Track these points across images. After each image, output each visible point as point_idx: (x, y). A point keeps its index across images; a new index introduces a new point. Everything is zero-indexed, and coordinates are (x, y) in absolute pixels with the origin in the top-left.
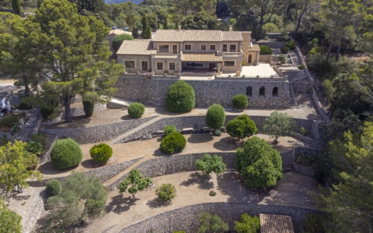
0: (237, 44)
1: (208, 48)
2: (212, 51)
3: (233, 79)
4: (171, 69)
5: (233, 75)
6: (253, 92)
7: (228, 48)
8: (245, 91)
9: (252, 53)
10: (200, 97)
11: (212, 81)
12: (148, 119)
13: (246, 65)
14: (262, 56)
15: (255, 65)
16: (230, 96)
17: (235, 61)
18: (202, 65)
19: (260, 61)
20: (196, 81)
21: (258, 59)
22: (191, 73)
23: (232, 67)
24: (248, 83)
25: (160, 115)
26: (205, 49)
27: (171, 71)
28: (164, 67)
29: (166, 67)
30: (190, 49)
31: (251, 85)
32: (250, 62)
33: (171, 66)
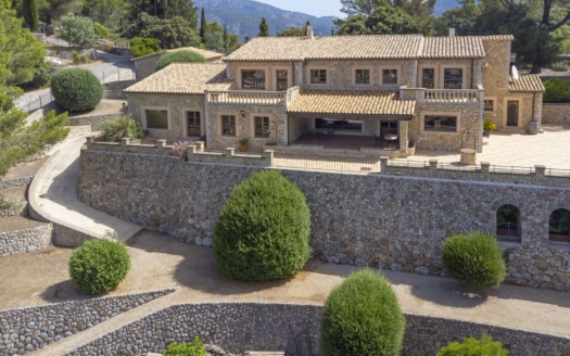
0: (465, 67)
1: (376, 78)
2: (388, 86)
3: (447, 173)
4: (258, 134)
5: (446, 161)
6: (524, 226)
7: (439, 78)
8: (494, 221)
9: (520, 98)
10: (332, 230)
11: (371, 176)
12: (133, 301)
13: (498, 131)
14: (553, 108)
15: (528, 131)
16: (436, 233)
17: (459, 116)
18: (358, 127)
19: (545, 122)
20: (319, 176)
21: (539, 116)
22: (316, 149)
23: (448, 135)
24: (504, 191)
25: (180, 289)
26: (366, 80)
27: (256, 141)
28: (238, 128)
29: (245, 128)
30: (323, 80)
31: (513, 199)
32: (513, 123)
33: (258, 126)
